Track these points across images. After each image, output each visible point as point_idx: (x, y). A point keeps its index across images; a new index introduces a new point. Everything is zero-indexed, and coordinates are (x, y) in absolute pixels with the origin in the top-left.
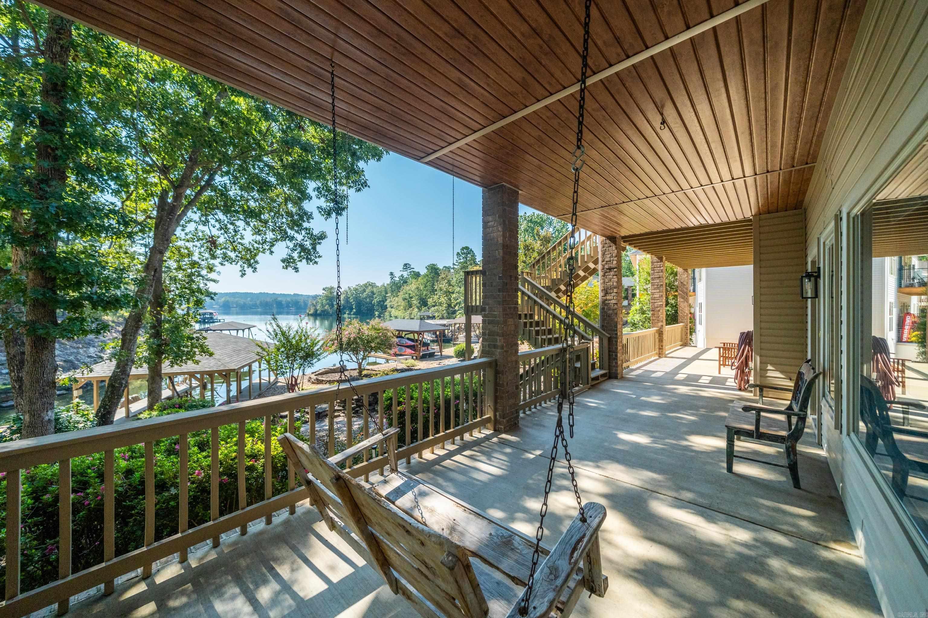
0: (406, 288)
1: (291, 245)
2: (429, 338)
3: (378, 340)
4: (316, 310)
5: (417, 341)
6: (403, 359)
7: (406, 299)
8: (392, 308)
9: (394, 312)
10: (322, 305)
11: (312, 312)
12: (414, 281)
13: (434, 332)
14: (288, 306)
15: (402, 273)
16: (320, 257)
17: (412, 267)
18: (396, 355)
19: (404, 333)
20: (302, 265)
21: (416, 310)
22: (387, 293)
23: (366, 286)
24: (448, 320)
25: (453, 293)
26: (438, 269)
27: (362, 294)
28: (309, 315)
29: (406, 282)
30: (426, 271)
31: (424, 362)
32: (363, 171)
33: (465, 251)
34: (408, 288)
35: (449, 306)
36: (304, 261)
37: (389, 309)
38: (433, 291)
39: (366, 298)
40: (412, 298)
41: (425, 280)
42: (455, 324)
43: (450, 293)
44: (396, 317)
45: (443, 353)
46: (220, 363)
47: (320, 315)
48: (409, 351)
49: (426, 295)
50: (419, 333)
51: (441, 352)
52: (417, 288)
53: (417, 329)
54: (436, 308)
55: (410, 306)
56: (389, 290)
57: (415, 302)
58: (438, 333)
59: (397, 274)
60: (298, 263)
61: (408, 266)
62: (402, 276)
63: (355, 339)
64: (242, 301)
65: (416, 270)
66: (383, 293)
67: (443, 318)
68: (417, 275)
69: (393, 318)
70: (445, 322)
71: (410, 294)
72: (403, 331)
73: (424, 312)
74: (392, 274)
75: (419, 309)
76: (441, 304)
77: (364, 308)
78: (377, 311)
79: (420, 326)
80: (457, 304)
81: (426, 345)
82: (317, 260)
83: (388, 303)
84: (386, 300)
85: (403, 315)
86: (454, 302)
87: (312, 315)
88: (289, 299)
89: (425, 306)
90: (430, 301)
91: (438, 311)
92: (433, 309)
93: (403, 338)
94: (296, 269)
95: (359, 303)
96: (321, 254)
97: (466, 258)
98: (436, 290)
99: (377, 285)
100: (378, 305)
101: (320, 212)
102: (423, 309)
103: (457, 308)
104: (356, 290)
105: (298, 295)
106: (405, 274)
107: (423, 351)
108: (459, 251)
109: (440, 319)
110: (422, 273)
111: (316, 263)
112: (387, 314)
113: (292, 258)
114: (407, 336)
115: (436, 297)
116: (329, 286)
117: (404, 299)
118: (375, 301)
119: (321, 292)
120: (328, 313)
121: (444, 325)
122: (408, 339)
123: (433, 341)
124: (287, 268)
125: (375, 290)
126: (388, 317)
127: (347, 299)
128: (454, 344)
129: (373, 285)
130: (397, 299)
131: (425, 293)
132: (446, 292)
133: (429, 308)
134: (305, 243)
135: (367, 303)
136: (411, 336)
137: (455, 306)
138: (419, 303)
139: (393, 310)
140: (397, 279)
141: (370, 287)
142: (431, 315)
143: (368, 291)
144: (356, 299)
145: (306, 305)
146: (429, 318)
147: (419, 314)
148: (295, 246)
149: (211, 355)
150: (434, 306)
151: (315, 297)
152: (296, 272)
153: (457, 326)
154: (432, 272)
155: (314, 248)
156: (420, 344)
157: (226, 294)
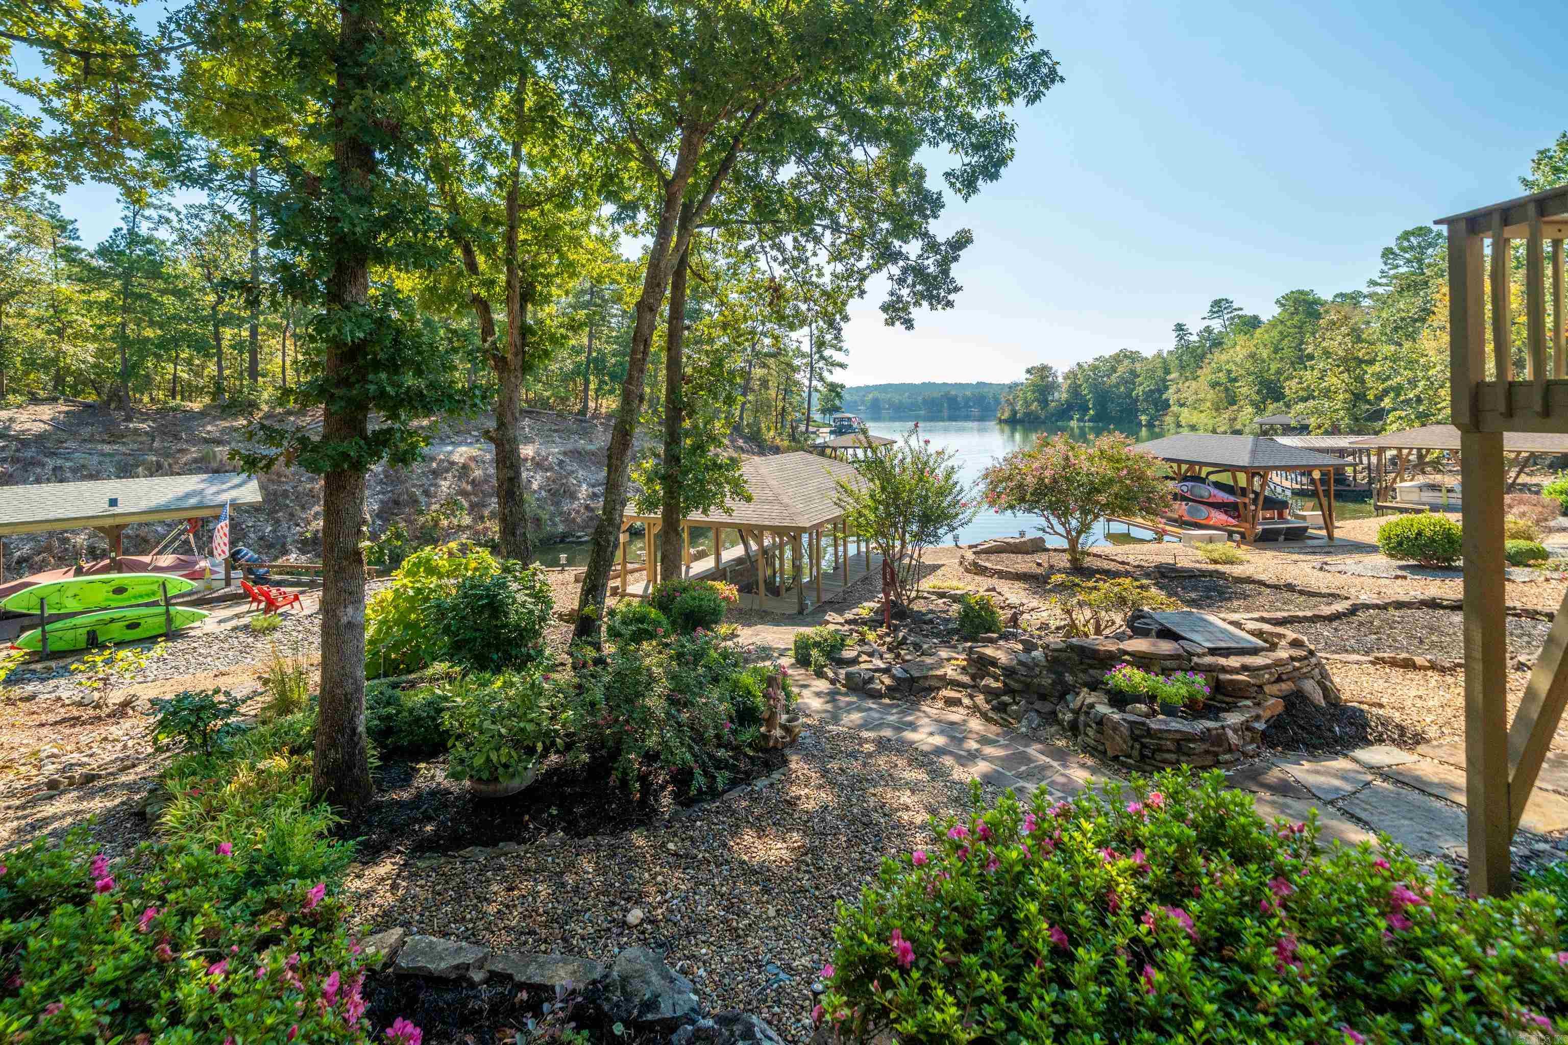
0: (1220, 357)
1: (895, 270)
2: (1287, 484)
3: (1116, 488)
4: (1015, 413)
5: (1244, 492)
6: (1201, 539)
7: (1218, 384)
8: (1181, 405)
9: (1187, 416)
10: (1026, 401)
11: (1006, 416)
12: (1241, 339)
13: (1306, 471)
14: (967, 406)
15: (1207, 323)
16: (957, 289)
17: (1235, 306)
18: (1181, 523)
19: (1205, 471)
20: (921, 313)
21: (1250, 409)
22: (1167, 372)
23: (1117, 359)
24: (1353, 438)
25: (1371, 362)
26: (1317, 302)
27: (1109, 376)
28: (1001, 421)
29: (1221, 344)
30: (1277, 310)
31: (1269, 554)
32: (1028, 26)
33: (1414, 241)
34: (1224, 357)
35: (1358, 397)
36: (925, 304)
37: (1175, 408)
38: (1302, 359)
39: (1117, 386)
40: (1235, 380)
41: (1275, 333)
42: (1381, 450)
43: (1361, 361)
44: (1193, 428)
45: (1337, 534)
46: (786, 513)
47: (1021, 422)
48: (1218, 517)
49: (1279, 372)
50: (1252, 472)
51: (1328, 525)
52: (1252, 356)
53: (1244, 459)
54: (1311, 403)
55: (1232, 401)
56: (1174, 364)
57: (1244, 389)
58: (1316, 475)
59: (1195, 327)
60: (912, 309)
61: (1223, 304)
62: (1208, 329)
63: (1055, 481)
64: (896, 399)
65: (1248, 312)
66: (1160, 373)
67: (1335, 430)
68: (1253, 323)
69: (1185, 431)
70: (1343, 442)
71: (1229, 372)
72: (1202, 464)
73: (1273, 414)
74: (1180, 328)
75: (1259, 408)
76: (1327, 394)
77: (1113, 409)
78: (1144, 412)
79: (1254, 452)
80: (1386, 392)
81: (1276, 505)
82: (951, 297)
83: (1170, 395)
84: (1167, 388)
85: (1210, 423)
86: (1374, 388)
87: (1006, 422)
88: (968, 393)
89: (1277, 400)
90: (1291, 387)
91: (1317, 412)
92: (1301, 406)
93: (1203, 481)
94: (909, 324)
95: (1103, 397)
96: (959, 283)
97: (1420, 261)
98: (1311, 357)
99: (1144, 355)
100: (1146, 400)
101: (952, 185)
102: (1271, 407)
103: (1387, 403)
104: (1094, 368)
105: (984, 384)
106: (1216, 325)
107: (1264, 520)
108: (1393, 244)
109: (1327, 433)
110: (1265, 317)
111: (950, 304)
112: (1169, 419)
113: (899, 299)
114: (1213, 478)
115: (1309, 376)
116: (1037, 364)
117: (1214, 385)
118: (1139, 391)
119: (1022, 377)
120: (1037, 418)
121: (1342, 452)
122: (1218, 485)
123: (1299, 493)
124: (893, 324)
125: (1138, 366)
126: (1172, 426)
127: (1075, 390)
128: (1378, 508)
129: (1133, 357)
130: (1194, 384)
131: (1274, 367)
132: (1345, 360)
133: (1288, 406)
134: (926, 263)
135: (1119, 397)
136: (1225, 478)
137: (1380, 398)
138: (1258, 392)
139: (1185, 411)
140: (1194, 338)
141: (1126, 362)
142: (1293, 423)
143: (1121, 369)
144: (1095, 387)
145: (997, 401)
146: (1288, 430)
147: (1257, 419)
148: (905, 270)
149: (749, 499)
150: (1305, 400)
151: (1013, 387)
152: (908, 328)
153: (1390, 454)
154: (1296, 312)
155: (945, 272)
156: (1255, 501)
157: (876, 388)
